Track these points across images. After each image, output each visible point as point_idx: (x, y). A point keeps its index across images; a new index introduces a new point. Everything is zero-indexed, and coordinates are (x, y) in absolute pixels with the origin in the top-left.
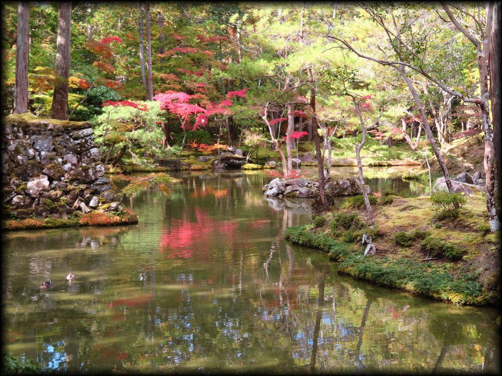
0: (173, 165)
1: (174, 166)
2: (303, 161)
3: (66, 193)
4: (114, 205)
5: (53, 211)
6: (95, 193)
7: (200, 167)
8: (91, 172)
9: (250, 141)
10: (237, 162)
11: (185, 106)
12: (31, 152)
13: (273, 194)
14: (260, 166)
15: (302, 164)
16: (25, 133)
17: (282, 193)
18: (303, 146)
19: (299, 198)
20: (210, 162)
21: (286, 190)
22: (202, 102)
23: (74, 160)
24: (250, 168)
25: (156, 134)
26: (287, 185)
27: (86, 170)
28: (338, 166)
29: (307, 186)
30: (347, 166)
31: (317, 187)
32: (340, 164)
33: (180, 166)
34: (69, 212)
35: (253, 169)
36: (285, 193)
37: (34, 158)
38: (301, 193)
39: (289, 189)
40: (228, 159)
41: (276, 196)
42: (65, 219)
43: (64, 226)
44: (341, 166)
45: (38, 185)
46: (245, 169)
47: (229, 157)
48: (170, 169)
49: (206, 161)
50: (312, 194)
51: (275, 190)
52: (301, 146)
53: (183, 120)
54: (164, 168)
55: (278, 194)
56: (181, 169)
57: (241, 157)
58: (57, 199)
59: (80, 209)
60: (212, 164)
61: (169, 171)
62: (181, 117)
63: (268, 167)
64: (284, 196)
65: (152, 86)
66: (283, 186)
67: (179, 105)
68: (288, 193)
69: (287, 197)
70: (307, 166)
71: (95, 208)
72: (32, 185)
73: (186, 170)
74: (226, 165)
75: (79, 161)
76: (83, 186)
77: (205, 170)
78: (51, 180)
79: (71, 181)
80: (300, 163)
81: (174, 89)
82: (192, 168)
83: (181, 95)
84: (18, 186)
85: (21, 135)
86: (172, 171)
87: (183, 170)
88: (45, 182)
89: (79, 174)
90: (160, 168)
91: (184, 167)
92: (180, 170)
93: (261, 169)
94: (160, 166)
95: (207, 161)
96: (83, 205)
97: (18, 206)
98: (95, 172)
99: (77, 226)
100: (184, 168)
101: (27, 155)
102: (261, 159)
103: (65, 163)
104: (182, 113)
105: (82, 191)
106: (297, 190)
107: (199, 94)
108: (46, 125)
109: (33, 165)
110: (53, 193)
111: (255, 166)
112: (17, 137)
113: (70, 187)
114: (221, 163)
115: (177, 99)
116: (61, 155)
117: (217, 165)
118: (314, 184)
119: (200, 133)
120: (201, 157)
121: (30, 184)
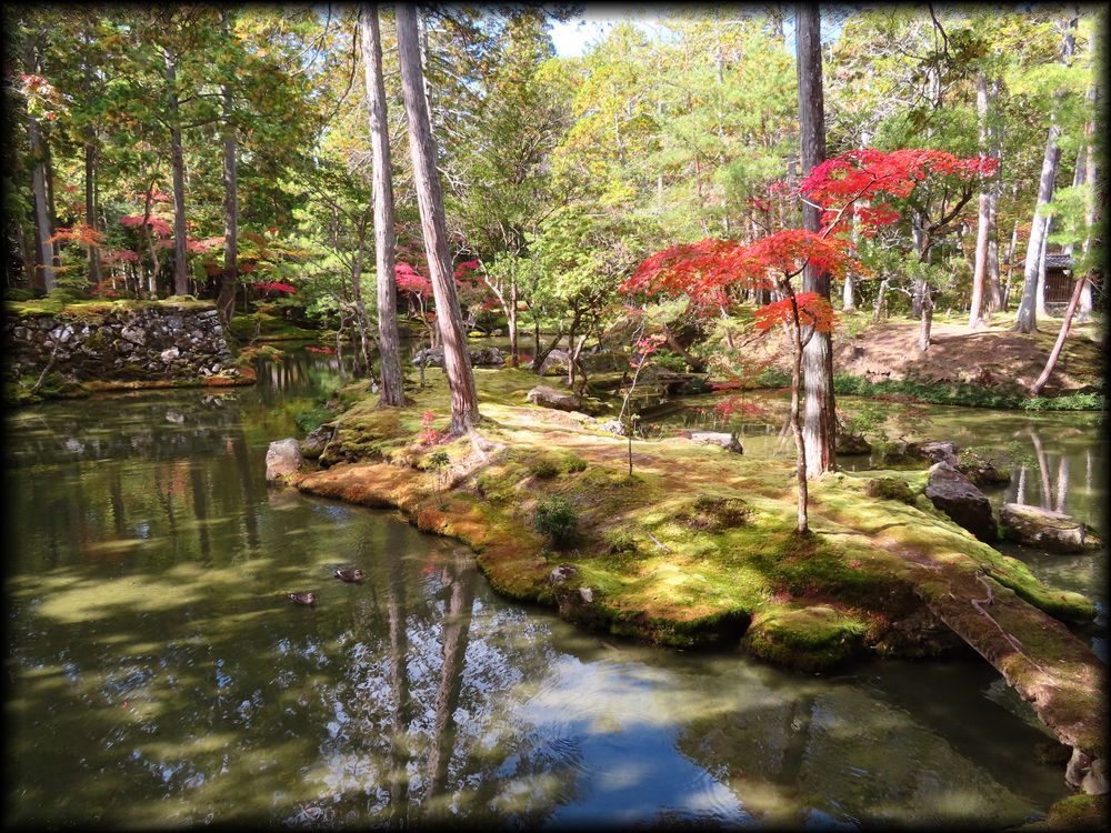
3: (192, 361)
4: (232, 370)
5: (181, 375)
6: (217, 361)
8: (214, 344)
12: (165, 329)
16: (160, 314)
23: (201, 335)
27: (210, 343)
34: (195, 376)
37: (167, 333)
42: (190, 381)
43: (189, 387)
45: (170, 354)
58: (185, 366)
59: (204, 373)
71: (217, 373)
72: (165, 354)
75: (205, 335)
76: (207, 356)
78: (181, 350)
79: (197, 352)
84: (153, 355)
85: (157, 316)
88: (176, 352)
89: (204, 346)
96: (206, 370)
97: (152, 370)
98: (218, 345)
99: (200, 386)
101: (162, 331)
103: (192, 337)
105: (207, 359)
108: (177, 308)
109: (167, 340)
110: (182, 360)
112: (154, 317)
113: (196, 356)
116: (189, 331)
121: (163, 354)
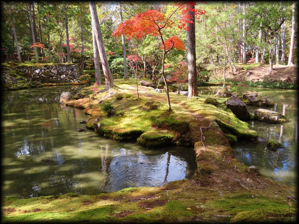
3: (69, 78)
4: (78, 81)
5: (66, 82)
6: (75, 78)
8: (74, 74)
12: (62, 70)
16: (61, 66)
23: (71, 72)
27: (73, 74)
34: (69, 82)
42: (68, 83)
43: (68, 85)
58: (67, 80)
59: (71, 81)
71: (75, 81)
72: (62, 77)
75: (72, 72)
76: (72, 77)
78: (66, 75)
84: (59, 77)
88: (65, 76)
96: (72, 81)
97: (59, 81)
98: (75, 74)
99: (70, 85)
103: (69, 72)
105: (72, 78)
108: (65, 65)
109: (62, 73)
110: (66, 78)
112: (59, 67)
113: (70, 77)
116: (68, 71)
121: (61, 76)
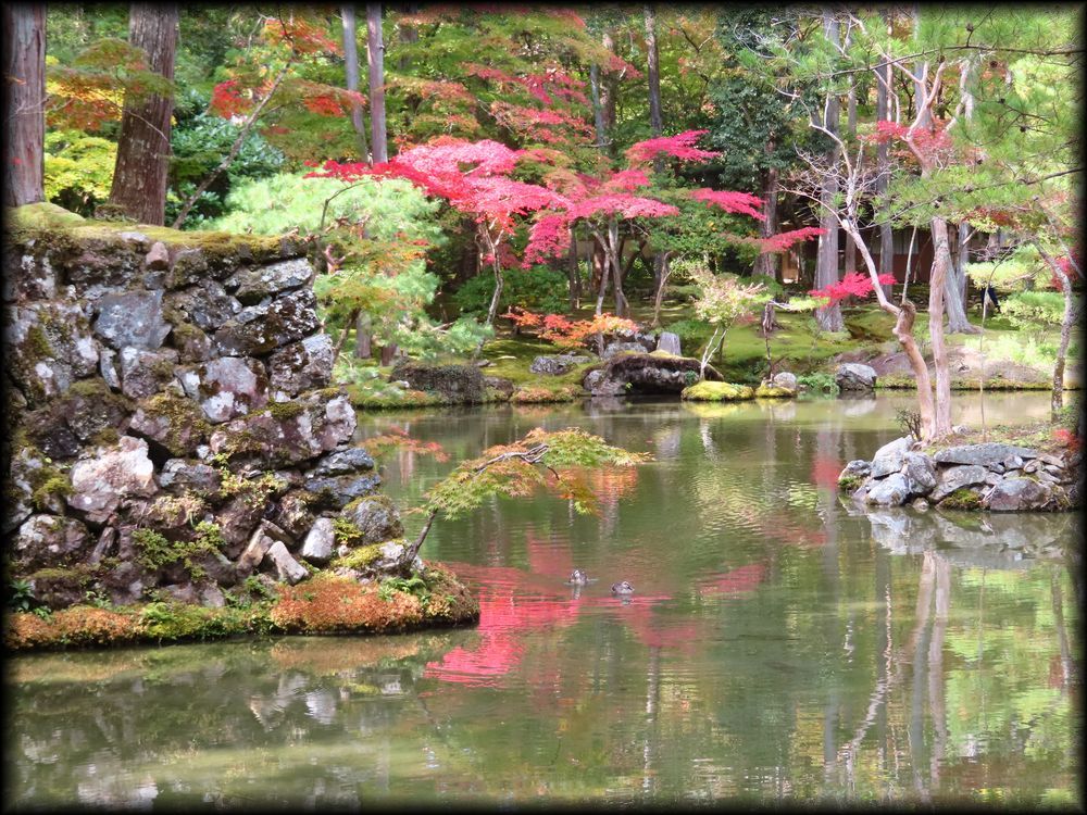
0: (455, 386)
1: (460, 390)
2: (881, 372)
3: (217, 505)
4: (392, 550)
5: (168, 576)
6: (324, 505)
7: (546, 392)
8: (305, 424)
9: (717, 304)
10: (666, 374)
11: (500, 186)
12: (86, 348)
13: (895, 497)
14: (745, 391)
15: (878, 382)
16: (64, 278)
17: (926, 494)
18: (864, 322)
19: (995, 512)
20: (574, 375)
21: (940, 481)
22: (550, 175)
23: (246, 381)
24: (715, 396)
25: (412, 283)
26: (944, 465)
27: (288, 418)
28: (1002, 389)
29: (1020, 470)
30: (1033, 389)
31: (1055, 474)
32: (1006, 383)
33: (479, 388)
34: (229, 581)
35: (726, 400)
36: (937, 496)
37: (96, 371)
38: (999, 495)
39: (951, 480)
40: (635, 364)
41: (902, 505)
42: (215, 606)
43: (214, 635)
44: (1011, 389)
45: (112, 475)
46: (698, 400)
47: (639, 360)
48: (445, 399)
49: (560, 371)
50: (1041, 497)
51: (896, 485)
52: (856, 323)
53: (494, 235)
54: (427, 397)
55: (911, 498)
56: (484, 399)
57: (677, 357)
58: (180, 531)
59: (267, 565)
60: (582, 383)
61: (444, 405)
62: (488, 224)
63: (772, 393)
64: (932, 504)
65: (382, 121)
66: (928, 468)
67: (480, 182)
68: (950, 494)
69: (948, 507)
70: (894, 388)
71: (322, 564)
72: (91, 475)
73: (499, 401)
74: (629, 385)
75: (263, 382)
76: (278, 481)
77: (562, 402)
78: (159, 455)
79: (236, 460)
80: (874, 379)
81: (457, 132)
82: (521, 395)
83: (487, 148)
84: (38, 479)
85: (48, 284)
86: (454, 404)
87: (489, 402)
88: (137, 463)
89: (263, 433)
90: (413, 396)
91: (492, 393)
92: (481, 403)
93: (751, 399)
94: (413, 388)
95: (564, 373)
96: (278, 550)
97: (40, 559)
98: (322, 427)
99: (259, 634)
100: (493, 398)
101: (71, 361)
102: (733, 366)
103: (210, 390)
104: (491, 210)
105: (276, 497)
106: (981, 485)
107: (539, 147)
108: (141, 248)
109: (94, 400)
110: (166, 505)
111: (731, 390)
112: (34, 294)
113: (232, 483)
114: (612, 380)
115: (476, 164)
116: (197, 362)
117: (598, 384)
118: (1045, 463)
119: (538, 279)
120: (542, 359)
121: (82, 472)
